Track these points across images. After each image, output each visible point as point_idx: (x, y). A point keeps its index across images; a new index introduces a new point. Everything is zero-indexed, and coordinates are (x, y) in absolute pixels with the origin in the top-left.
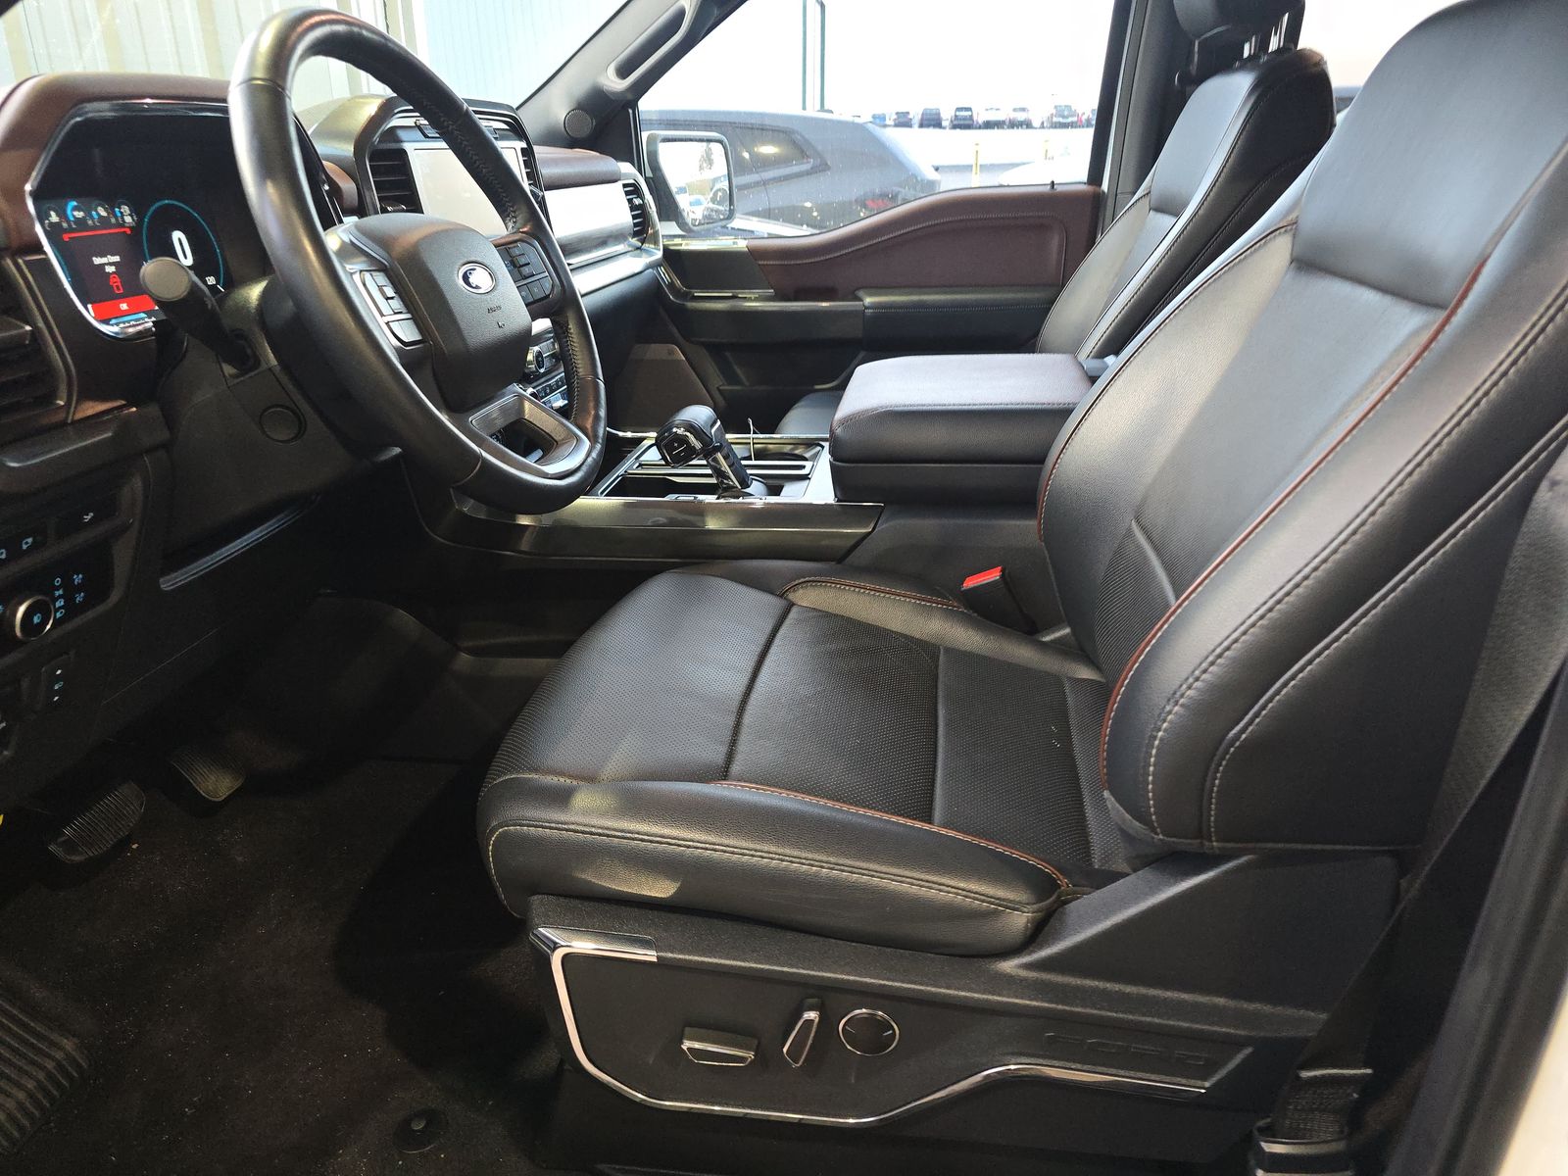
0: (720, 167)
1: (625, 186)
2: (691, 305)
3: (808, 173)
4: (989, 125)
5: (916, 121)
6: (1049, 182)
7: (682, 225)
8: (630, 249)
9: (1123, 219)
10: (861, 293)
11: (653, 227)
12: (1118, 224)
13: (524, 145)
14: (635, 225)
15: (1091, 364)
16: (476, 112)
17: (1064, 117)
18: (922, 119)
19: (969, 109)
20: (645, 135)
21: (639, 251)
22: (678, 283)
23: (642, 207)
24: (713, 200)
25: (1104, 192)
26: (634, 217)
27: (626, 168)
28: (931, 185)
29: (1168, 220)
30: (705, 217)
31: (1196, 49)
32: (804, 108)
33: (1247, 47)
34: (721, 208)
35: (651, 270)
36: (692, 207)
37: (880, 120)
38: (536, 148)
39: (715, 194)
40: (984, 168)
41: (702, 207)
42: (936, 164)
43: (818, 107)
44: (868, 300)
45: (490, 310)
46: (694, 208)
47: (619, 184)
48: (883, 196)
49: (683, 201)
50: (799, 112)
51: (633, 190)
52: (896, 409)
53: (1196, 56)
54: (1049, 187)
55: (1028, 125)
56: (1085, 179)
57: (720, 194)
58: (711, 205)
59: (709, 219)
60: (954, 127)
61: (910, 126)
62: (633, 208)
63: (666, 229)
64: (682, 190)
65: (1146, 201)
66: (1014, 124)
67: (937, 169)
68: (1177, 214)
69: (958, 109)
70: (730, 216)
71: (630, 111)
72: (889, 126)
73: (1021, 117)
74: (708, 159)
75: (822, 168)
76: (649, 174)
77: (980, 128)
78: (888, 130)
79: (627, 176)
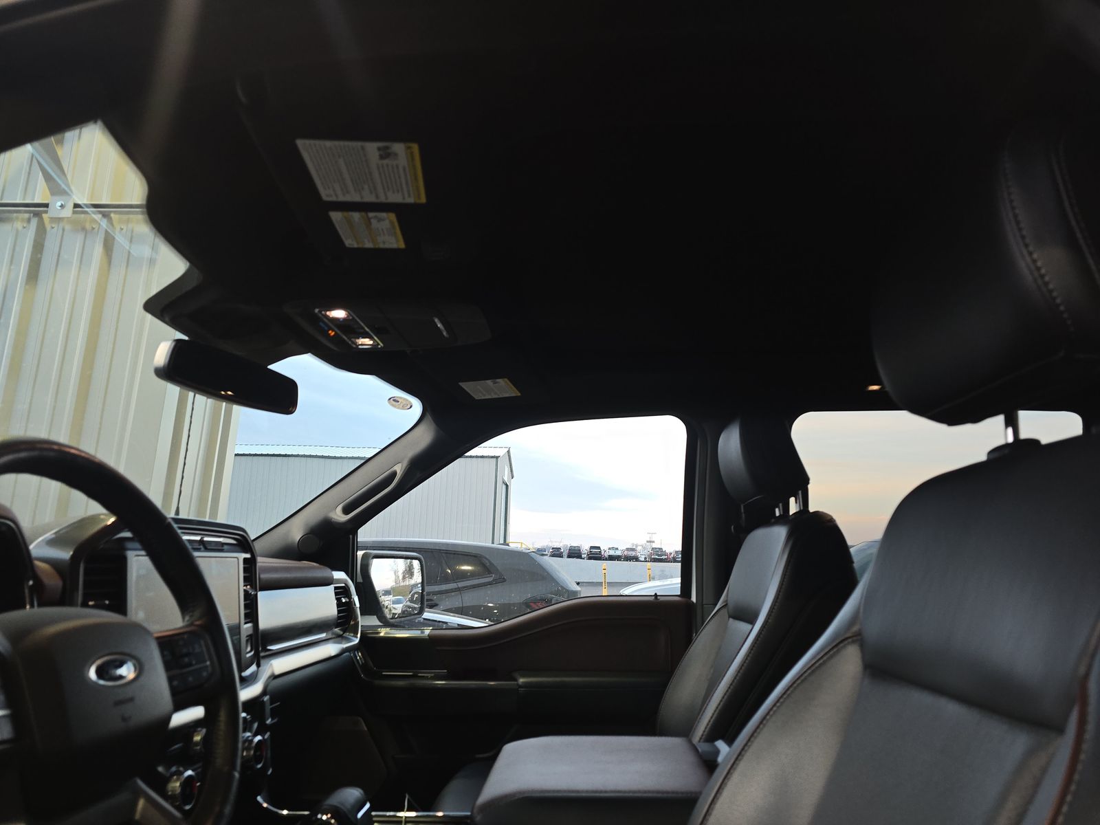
0: (417, 578)
1: (336, 588)
2: (377, 682)
3: (490, 583)
4: (611, 558)
5: (565, 554)
6: (653, 594)
7: (382, 617)
8: (334, 636)
9: (711, 623)
10: (516, 675)
11: (356, 618)
12: (708, 627)
13: (248, 556)
14: (339, 618)
15: (703, 747)
16: (180, 528)
17: (659, 555)
18: (569, 553)
19: (599, 548)
20: (360, 553)
21: (340, 639)
22: (371, 664)
23: (350, 604)
24: (411, 601)
25: (693, 602)
26: (339, 612)
27: (339, 575)
28: (574, 594)
29: (745, 627)
30: (403, 612)
31: (742, 511)
32: (493, 543)
33: (777, 510)
34: (416, 606)
35: (347, 654)
36: (393, 606)
37: (541, 552)
38: (259, 559)
39: (413, 596)
40: (610, 584)
41: (401, 605)
42: (578, 581)
43: (502, 542)
44: (521, 680)
45: (119, 703)
46: (395, 606)
47: (331, 588)
48: (542, 600)
49: (386, 600)
50: (489, 544)
51: (342, 592)
52: (533, 795)
53: (743, 515)
54: (653, 598)
55: (636, 559)
56: (679, 593)
57: (416, 596)
58: (409, 603)
59: (404, 614)
60: (590, 558)
61: (562, 557)
62: (339, 604)
63: (367, 621)
64: (387, 593)
65: (724, 611)
66: (628, 559)
67: (578, 584)
68: (751, 620)
69: (592, 547)
70: (421, 611)
71: (351, 536)
72: (546, 555)
73: (632, 554)
74: (409, 572)
75: (501, 580)
76: (360, 580)
77: (606, 560)
78: (545, 557)
79: (339, 581)
